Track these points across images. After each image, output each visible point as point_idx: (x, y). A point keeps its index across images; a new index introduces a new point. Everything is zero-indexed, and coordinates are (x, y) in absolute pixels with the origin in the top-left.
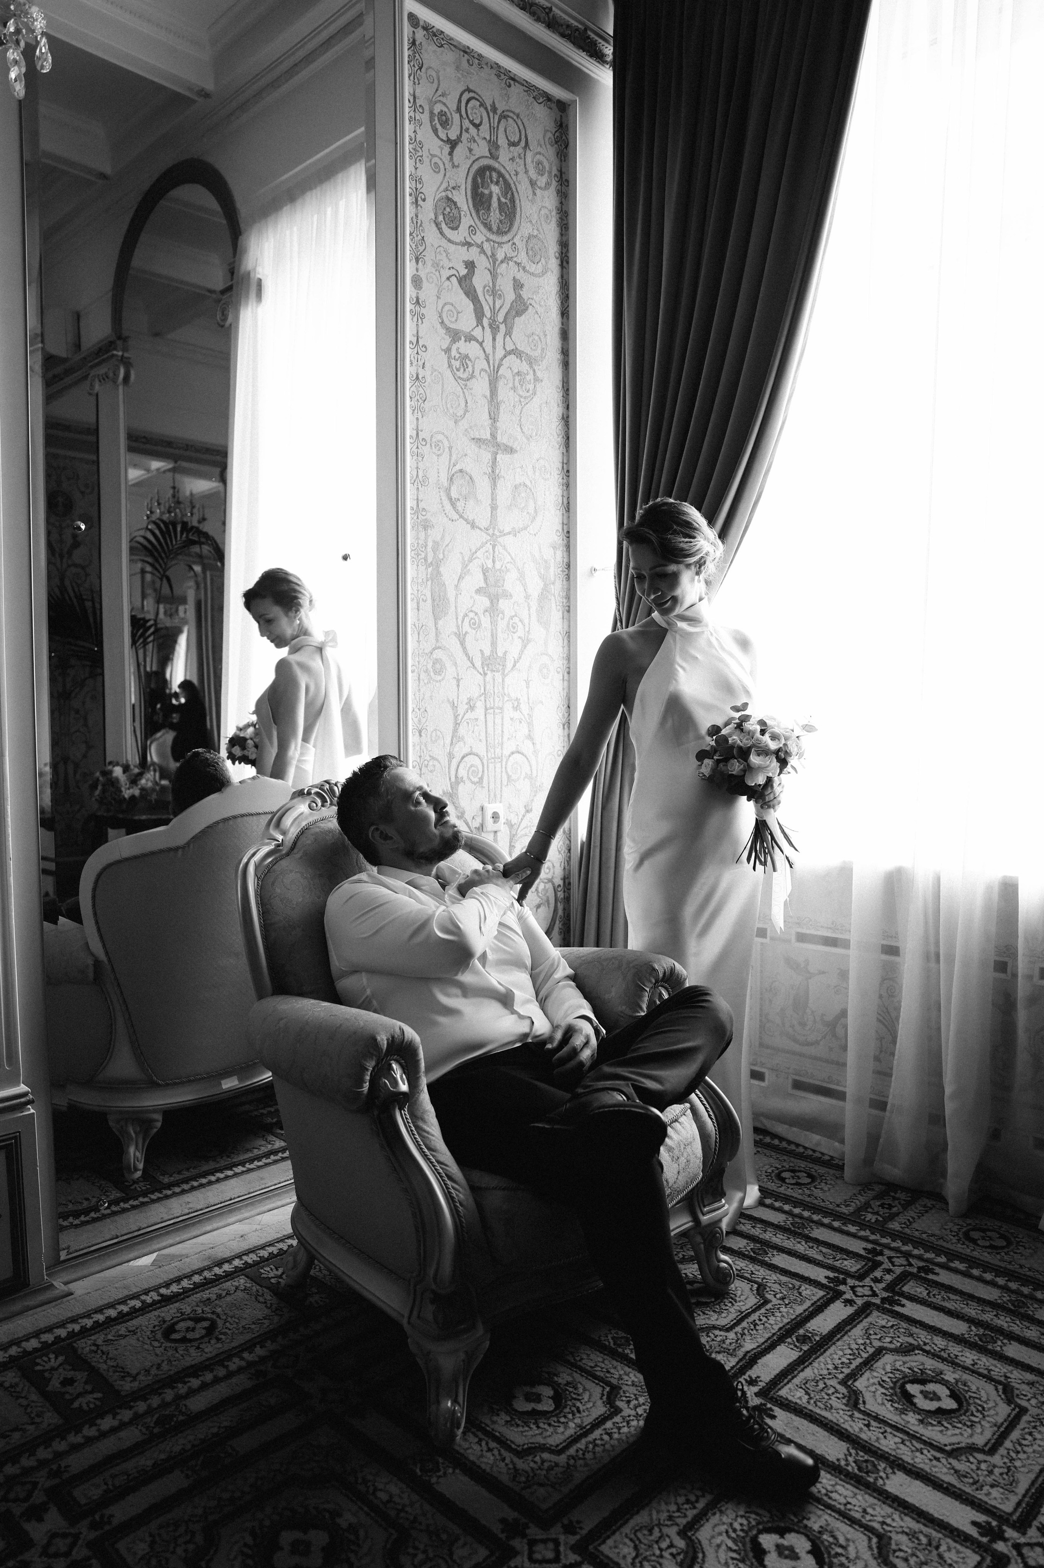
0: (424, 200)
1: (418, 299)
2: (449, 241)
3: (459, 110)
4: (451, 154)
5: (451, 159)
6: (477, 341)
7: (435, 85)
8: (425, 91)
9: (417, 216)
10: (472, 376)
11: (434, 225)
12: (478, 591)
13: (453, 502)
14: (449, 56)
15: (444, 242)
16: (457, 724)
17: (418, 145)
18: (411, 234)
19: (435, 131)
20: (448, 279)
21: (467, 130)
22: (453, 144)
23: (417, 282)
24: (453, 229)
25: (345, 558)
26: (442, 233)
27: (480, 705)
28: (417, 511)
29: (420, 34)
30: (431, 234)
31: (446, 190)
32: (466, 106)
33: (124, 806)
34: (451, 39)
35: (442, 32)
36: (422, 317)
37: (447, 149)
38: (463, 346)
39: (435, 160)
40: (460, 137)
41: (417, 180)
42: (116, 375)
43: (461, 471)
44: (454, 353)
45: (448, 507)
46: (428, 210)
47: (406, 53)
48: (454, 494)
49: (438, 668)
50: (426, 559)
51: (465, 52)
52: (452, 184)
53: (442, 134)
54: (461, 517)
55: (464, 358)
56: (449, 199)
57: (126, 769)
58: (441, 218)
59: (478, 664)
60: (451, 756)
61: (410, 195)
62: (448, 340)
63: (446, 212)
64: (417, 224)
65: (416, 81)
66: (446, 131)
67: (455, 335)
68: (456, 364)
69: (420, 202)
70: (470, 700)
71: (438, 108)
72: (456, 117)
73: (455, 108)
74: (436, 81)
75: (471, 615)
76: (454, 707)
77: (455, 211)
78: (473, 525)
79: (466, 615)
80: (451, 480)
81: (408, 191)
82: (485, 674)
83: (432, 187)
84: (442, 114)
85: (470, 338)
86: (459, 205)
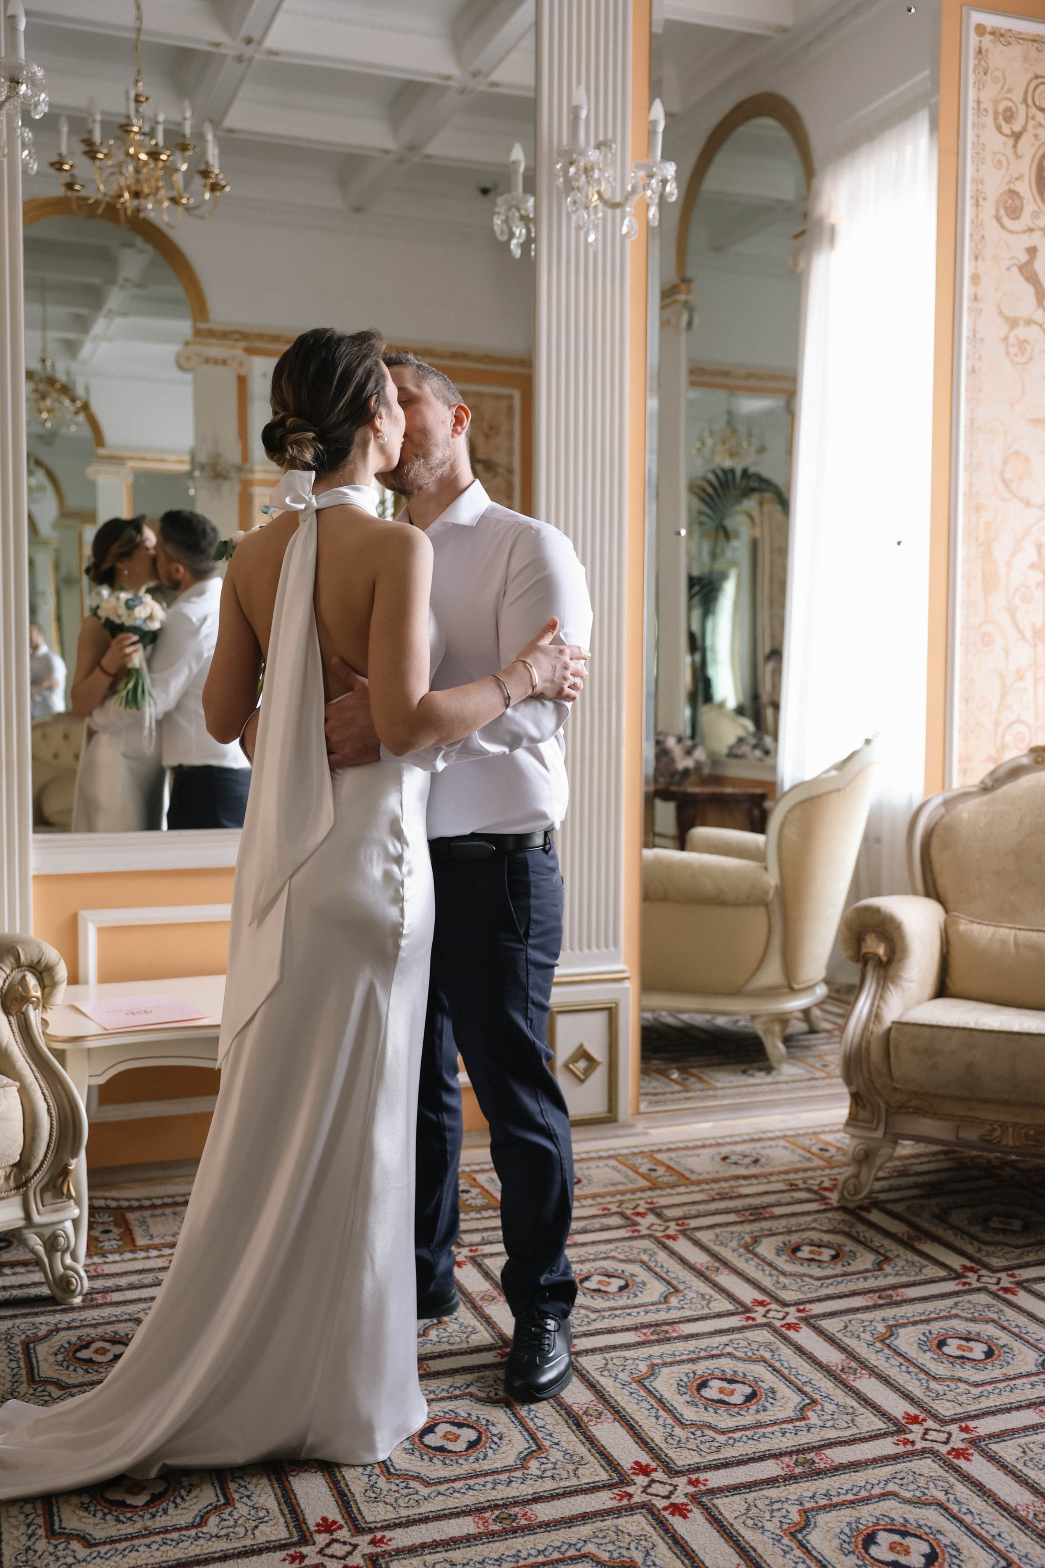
0: (985, 199)
1: (976, 295)
2: (1011, 232)
3: (1025, 101)
4: (1015, 146)
5: (1015, 152)
6: (1037, 323)
7: (1000, 85)
8: (990, 92)
9: (977, 216)
10: (1031, 359)
11: (994, 222)
12: (1032, 566)
13: (1007, 484)
14: (1017, 50)
15: (1005, 235)
16: (1004, 694)
17: (980, 146)
18: (971, 235)
19: (999, 129)
20: (1008, 269)
21: (1033, 118)
22: (1017, 136)
23: (976, 279)
24: (1014, 219)
25: (899, 543)
26: (1002, 226)
27: (1029, 677)
28: (969, 496)
29: (987, 40)
30: (992, 229)
31: (1010, 182)
32: (1034, 92)
33: (677, 778)
34: (1020, 33)
35: (1010, 30)
36: (980, 311)
37: (1011, 142)
38: (1022, 332)
39: (1000, 157)
40: (1024, 129)
41: (978, 181)
42: (678, 319)
43: (1016, 453)
44: (1012, 340)
45: (1001, 488)
46: (989, 208)
47: (972, 63)
48: (1008, 475)
49: (987, 641)
50: (977, 539)
51: (1035, 41)
52: (1016, 175)
53: (1006, 129)
54: (1015, 496)
55: (1023, 344)
56: (1011, 191)
57: (680, 740)
58: (1002, 212)
59: (1029, 634)
60: (997, 723)
61: (972, 197)
62: (1006, 328)
63: (1008, 205)
64: (977, 223)
65: (980, 85)
66: (1009, 126)
67: (1013, 323)
68: (1013, 350)
69: (981, 202)
70: (1019, 670)
71: (1002, 107)
72: (1022, 108)
73: (1021, 99)
74: (1002, 80)
75: (1023, 590)
76: (1002, 677)
77: (1018, 202)
78: (1027, 503)
79: (1017, 590)
80: (1005, 462)
81: (968, 193)
82: (1036, 646)
83: (994, 187)
84: (1008, 109)
85: (1029, 322)
86: (1022, 194)
